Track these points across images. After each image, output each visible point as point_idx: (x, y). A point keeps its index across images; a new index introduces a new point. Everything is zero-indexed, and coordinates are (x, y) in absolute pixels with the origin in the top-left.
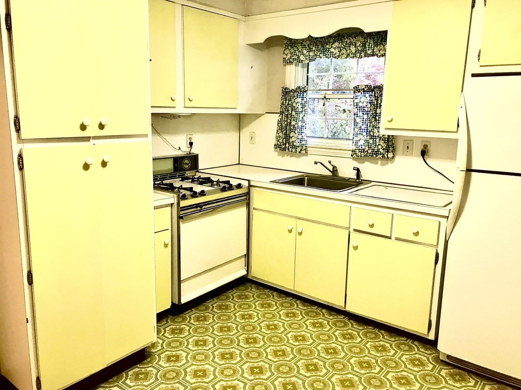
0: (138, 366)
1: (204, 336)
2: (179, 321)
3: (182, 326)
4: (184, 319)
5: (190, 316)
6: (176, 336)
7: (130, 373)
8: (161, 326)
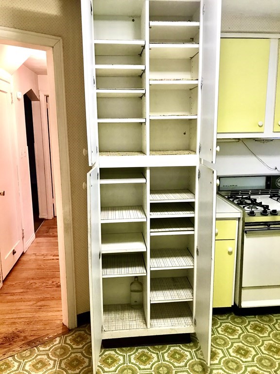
0: (181, 346)
1: (249, 347)
2: (238, 321)
3: (237, 328)
4: (243, 322)
5: (249, 322)
6: (226, 334)
7: (172, 349)
8: (219, 319)
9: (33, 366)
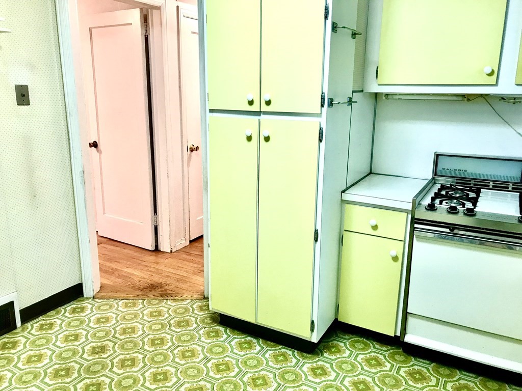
9: (151, 312)
